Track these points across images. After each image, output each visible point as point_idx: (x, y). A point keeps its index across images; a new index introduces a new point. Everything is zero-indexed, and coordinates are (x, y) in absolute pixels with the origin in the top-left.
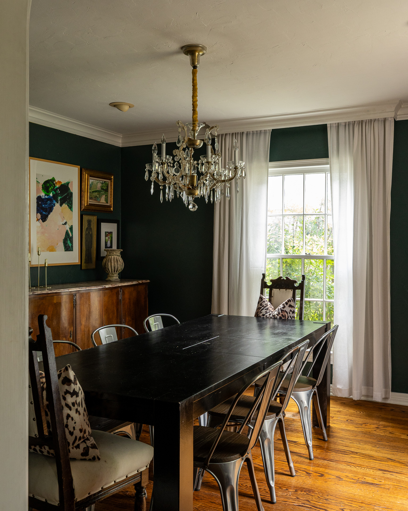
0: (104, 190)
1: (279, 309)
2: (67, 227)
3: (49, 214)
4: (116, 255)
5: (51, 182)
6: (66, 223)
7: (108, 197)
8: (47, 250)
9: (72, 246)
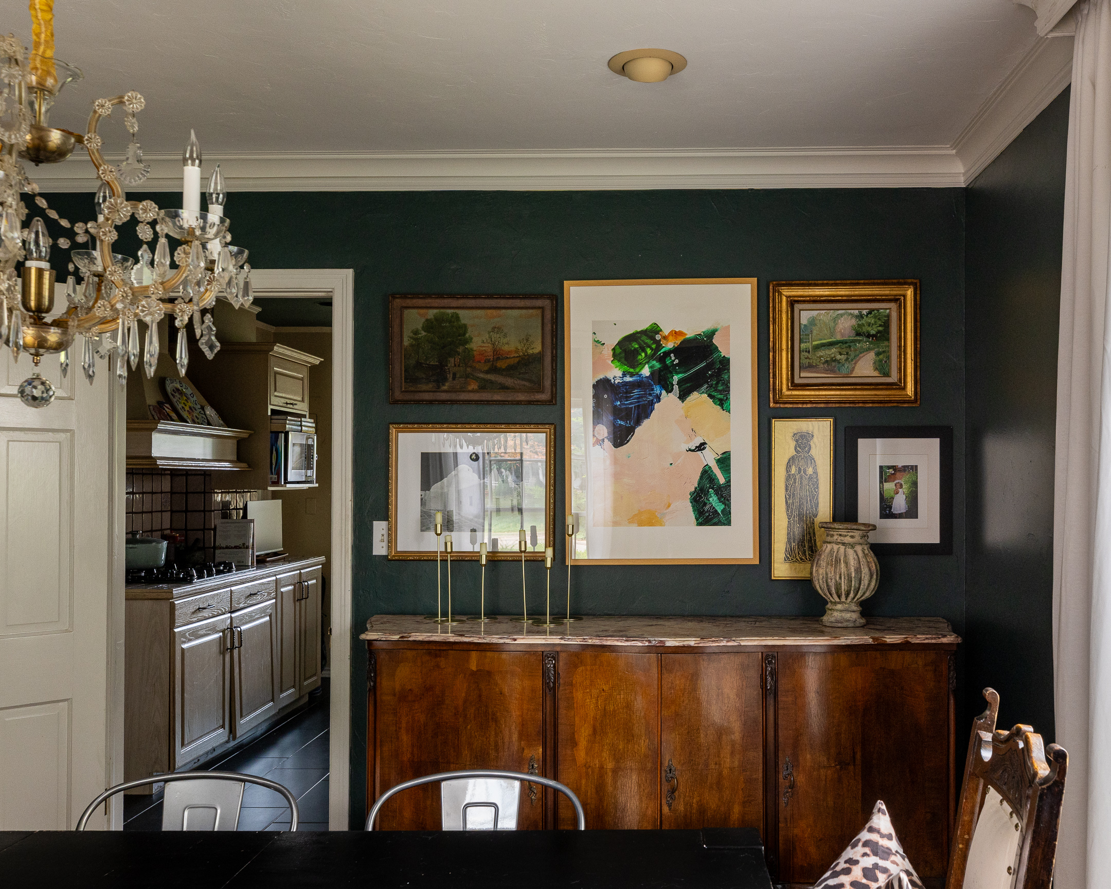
0: (869, 336)
2: (709, 458)
3: (638, 422)
5: (644, 338)
6: (701, 447)
7: (889, 357)
8: (629, 523)
9: (727, 513)
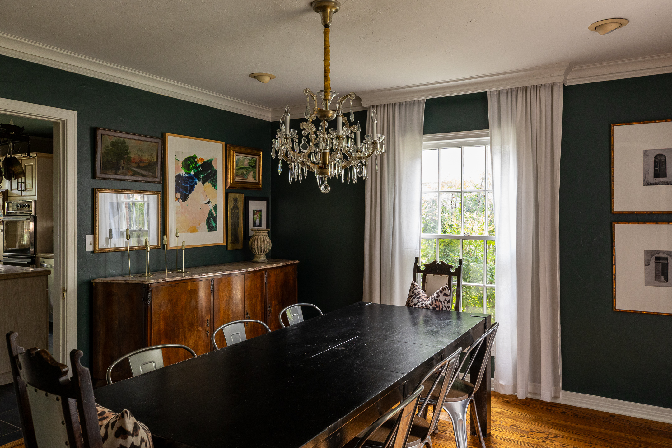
0: (252, 166)
1: (433, 298)
2: (211, 206)
3: (190, 193)
4: (263, 235)
5: (192, 159)
6: (209, 202)
7: (256, 174)
8: (188, 231)
9: (216, 226)
